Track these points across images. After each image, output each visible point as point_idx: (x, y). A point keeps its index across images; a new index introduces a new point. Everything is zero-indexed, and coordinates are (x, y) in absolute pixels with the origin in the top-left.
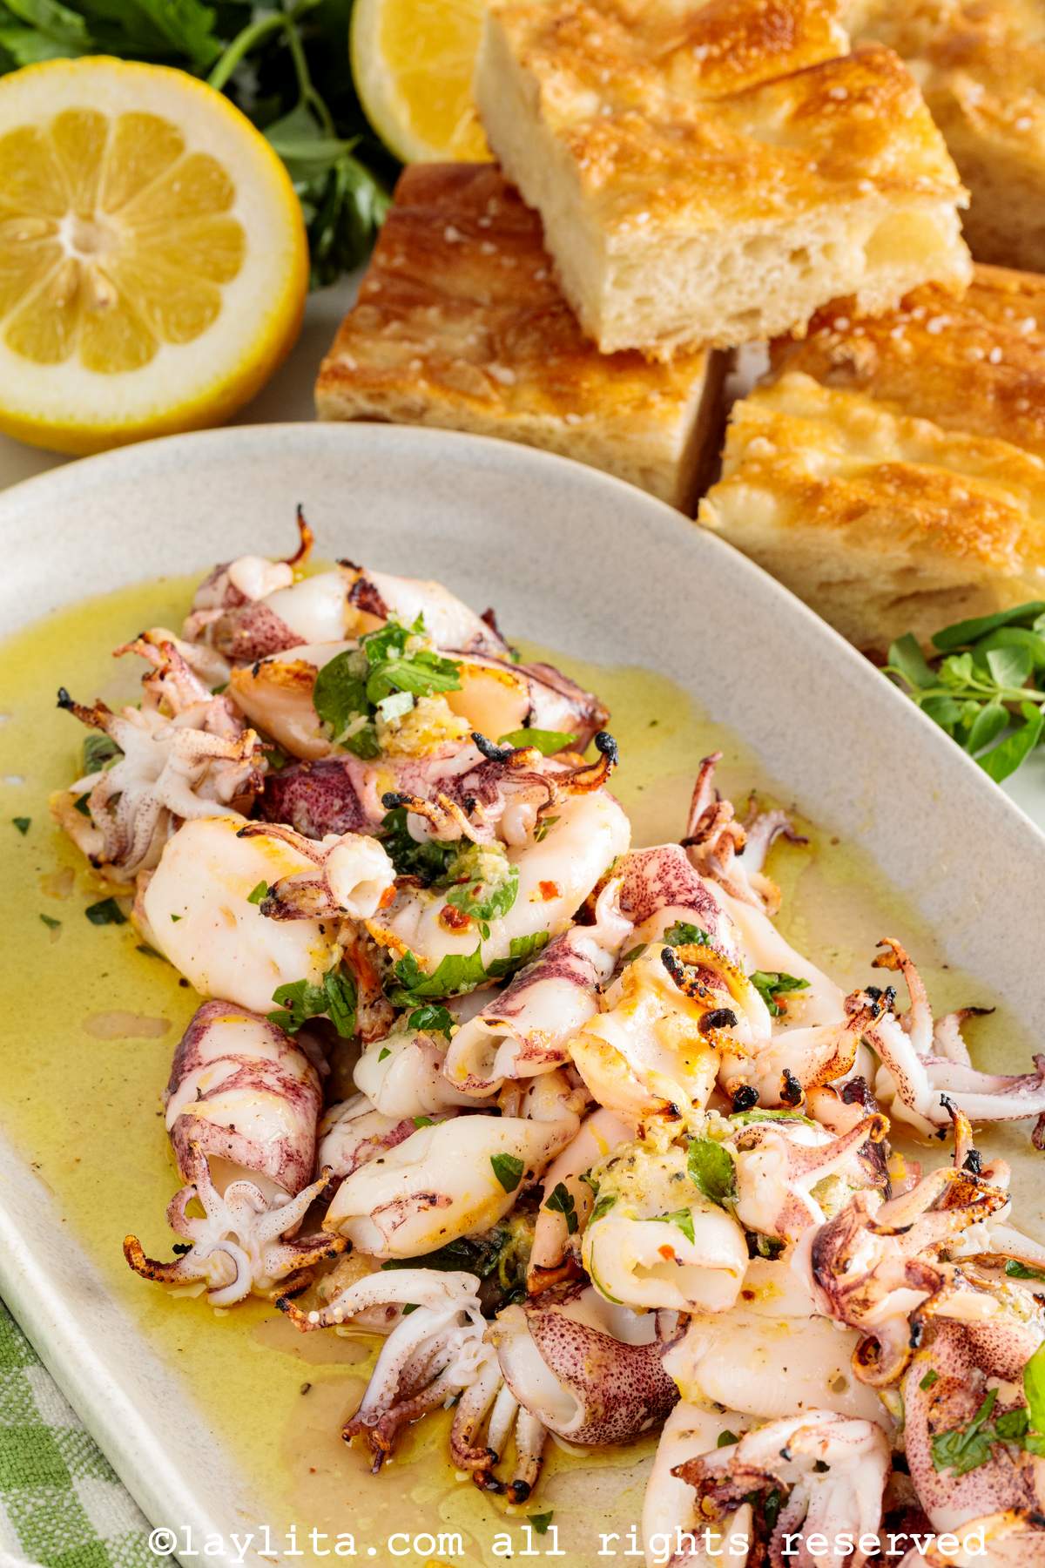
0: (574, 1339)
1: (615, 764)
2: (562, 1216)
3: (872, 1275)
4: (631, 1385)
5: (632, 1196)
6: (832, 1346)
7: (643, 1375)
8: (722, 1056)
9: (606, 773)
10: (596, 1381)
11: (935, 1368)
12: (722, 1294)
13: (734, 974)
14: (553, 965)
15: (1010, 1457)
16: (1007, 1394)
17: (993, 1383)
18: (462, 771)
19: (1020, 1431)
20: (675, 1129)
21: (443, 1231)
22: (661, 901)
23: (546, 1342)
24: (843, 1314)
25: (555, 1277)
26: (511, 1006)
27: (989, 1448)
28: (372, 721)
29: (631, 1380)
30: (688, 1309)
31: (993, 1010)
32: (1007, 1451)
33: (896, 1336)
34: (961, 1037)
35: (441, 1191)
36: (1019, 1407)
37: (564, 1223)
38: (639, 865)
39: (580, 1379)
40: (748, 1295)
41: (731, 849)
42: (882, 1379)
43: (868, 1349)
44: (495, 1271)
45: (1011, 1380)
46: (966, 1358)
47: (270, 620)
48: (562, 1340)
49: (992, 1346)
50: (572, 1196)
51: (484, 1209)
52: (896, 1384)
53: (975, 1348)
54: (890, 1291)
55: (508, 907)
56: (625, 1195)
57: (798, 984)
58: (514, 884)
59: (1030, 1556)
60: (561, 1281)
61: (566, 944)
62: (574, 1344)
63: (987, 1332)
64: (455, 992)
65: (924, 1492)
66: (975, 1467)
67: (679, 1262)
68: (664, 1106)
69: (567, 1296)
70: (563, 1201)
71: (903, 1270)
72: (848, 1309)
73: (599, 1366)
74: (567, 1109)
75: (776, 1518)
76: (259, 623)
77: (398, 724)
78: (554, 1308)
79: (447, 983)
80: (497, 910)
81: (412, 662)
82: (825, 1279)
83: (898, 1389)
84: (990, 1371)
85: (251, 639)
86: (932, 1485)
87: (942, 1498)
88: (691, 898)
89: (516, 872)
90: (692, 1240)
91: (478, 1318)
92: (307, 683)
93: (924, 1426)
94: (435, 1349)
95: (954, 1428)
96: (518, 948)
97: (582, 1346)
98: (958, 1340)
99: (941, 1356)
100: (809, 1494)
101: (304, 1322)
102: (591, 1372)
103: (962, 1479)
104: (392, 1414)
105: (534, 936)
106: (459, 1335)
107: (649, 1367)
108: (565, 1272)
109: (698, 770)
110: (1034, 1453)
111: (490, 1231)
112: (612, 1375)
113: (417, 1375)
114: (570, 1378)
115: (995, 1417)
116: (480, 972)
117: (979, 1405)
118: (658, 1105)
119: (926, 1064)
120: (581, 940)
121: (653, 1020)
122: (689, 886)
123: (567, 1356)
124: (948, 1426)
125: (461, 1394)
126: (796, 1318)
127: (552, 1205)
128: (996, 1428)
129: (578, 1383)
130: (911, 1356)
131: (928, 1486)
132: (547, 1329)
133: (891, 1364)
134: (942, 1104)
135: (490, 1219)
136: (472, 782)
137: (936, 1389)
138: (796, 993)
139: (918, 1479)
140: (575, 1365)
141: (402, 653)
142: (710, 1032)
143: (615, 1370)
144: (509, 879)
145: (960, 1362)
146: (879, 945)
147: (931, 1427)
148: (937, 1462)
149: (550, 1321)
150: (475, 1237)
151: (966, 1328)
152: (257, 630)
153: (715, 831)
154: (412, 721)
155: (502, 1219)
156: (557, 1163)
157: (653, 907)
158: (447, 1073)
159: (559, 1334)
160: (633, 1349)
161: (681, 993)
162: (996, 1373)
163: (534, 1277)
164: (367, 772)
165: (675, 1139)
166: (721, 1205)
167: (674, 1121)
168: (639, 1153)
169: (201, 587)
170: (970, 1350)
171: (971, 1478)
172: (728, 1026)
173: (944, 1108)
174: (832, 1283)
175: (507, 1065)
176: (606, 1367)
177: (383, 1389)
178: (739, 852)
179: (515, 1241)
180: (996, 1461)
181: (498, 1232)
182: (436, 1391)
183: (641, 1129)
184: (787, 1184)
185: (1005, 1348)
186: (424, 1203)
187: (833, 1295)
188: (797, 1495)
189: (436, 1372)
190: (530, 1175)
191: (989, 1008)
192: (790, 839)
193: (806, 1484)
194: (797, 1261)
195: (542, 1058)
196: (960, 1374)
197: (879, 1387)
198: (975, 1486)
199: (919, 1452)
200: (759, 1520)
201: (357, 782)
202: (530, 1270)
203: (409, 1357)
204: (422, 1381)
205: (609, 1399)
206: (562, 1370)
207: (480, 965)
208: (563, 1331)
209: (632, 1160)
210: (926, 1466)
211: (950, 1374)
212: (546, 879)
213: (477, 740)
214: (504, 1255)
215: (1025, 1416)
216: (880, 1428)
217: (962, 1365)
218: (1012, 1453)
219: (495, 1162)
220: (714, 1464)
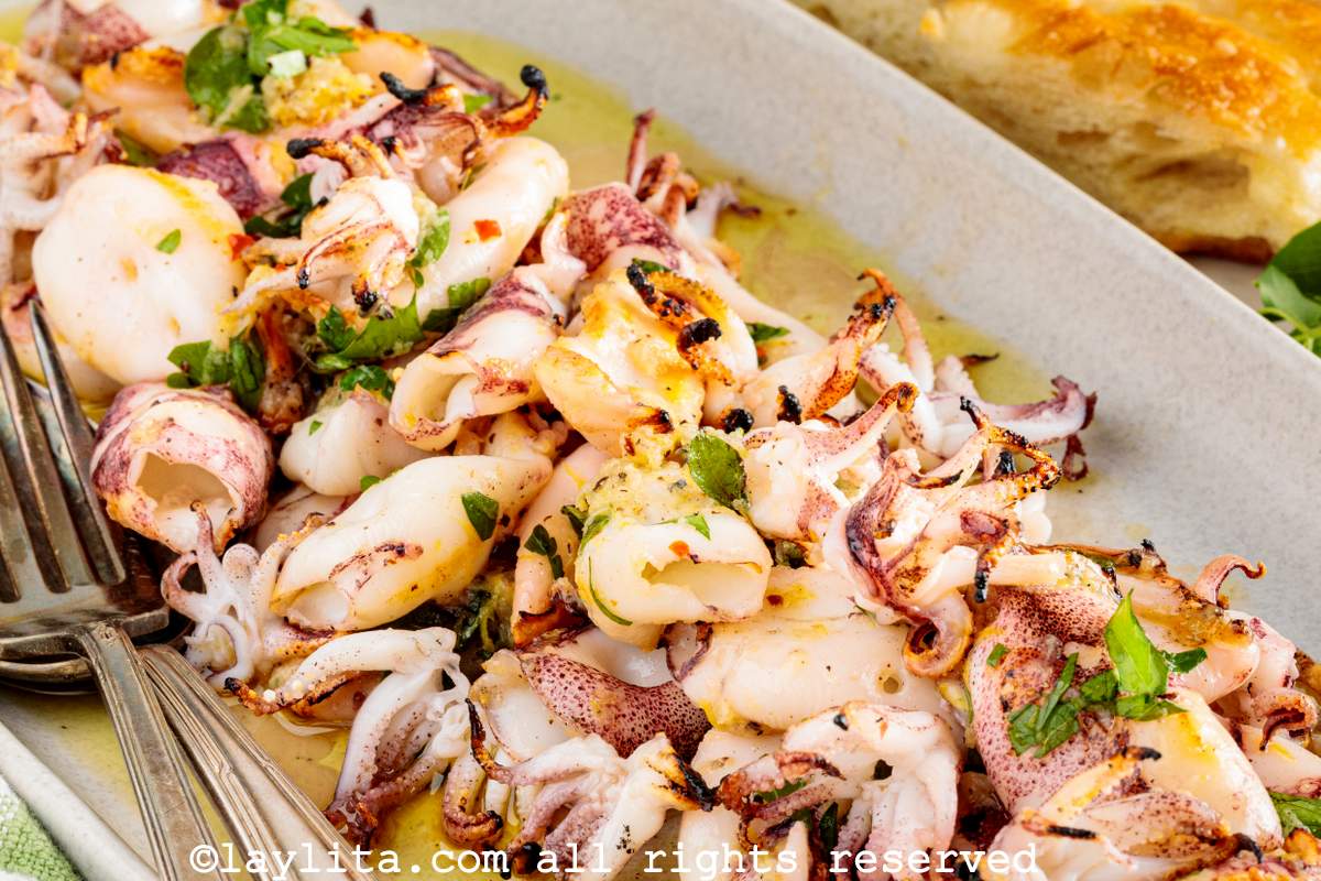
0: (576, 678)
1: (546, 97)
2: (544, 559)
3: (922, 537)
4: (646, 727)
5: (628, 510)
6: (878, 646)
7: (659, 716)
8: (705, 384)
9: (536, 111)
10: (607, 722)
11: (1002, 642)
12: (744, 597)
13: (709, 298)
14: (502, 300)
15: (1100, 725)
16: (1089, 658)
17: (1072, 648)
18: (372, 119)
19: (1109, 694)
20: (667, 441)
21: (414, 588)
22: (612, 243)
23: (544, 684)
24: (890, 594)
25: (544, 624)
26: (460, 342)
27: (1076, 719)
28: (258, 90)
29: (645, 722)
30: (708, 618)
31: (996, 356)
32: (1096, 719)
33: (953, 617)
34: (966, 374)
35: (410, 540)
36: (1105, 669)
37: (547, 567)
38: (583, 208)
39: (588, 721)
40: (774, 600)
41: (682, 205)
42: (941, 667)
43: (922, 633)
44: (477, 632)
45: (1092, 644)
46: (1037, 626)
47: (121, 20)
48: (563, 681)
49: (1064, 611)
50: (553, 539)
51: (458, 560)
52: (957, 674)
53: (1045, 614)
54: (944, 552)
55: (441, 251)
56: (619, 509)
57: (777, 332)
58: (446, 227)
59: (1140, 817)
60: (551, 628)
61: (514, 280)
62: (578, 684)
63: (1057, 598)
64: (390, 352)
65: (1004, 783)
66: (1062, 742)
67: (694, 558)
68: (653, 413)
69: (561, 640)
70: (544, 543)
71: (958, 522)
72: (896, 587)
73: (609, 706)
74: (535, 451)
75: (836, 837)
76: (108, 24)
77: (290, 85)
78: (549, 649)
79: (380, 342)
80: (429, 255)
81: (297, 27)
82: (865, 555)
83: (960, 678)
84: (1066, 637)
85: (100, 44)
86: (1013, 772)
87: (1027, 784)
88: (648, 233)
89: (445, 213)
90: (707, 535)
91: (460, 679)
92: (175, 69)
93: (997, 706)
94: (414, 722)
95: (1033, 702)
96: (457, 296)
97: (586, 685)
98: (1025, 609)
99: (1008, 628)
100: (871, 808)
101: (258, 703)
102: (599, 712)
103: (1048, 759)
104: (374, 793)
105: (474, 282)
106: (439, 700)
107: (664, 707)
108: (554, 618)
109: (631, 129)
110: (1128, 718)
111: (464, 592)
112: (624, 716)
113: (395, 754)
114: (576, 720)
115: (1077, 683)
116: (417, 329)
117: (1058, 674)
118: (645, 413)
119: (931, 400)
120: (528, 275)
121: (625, 344)
122: (643, 222)
123: (570, 697)
124: (1026, 702)
125: (448, 769)
126: (833, 619)
127: (532, 546)
128: (1082, 693)
129: (586, 726)
130: (973, 636)
131: (1009, 774)
132: (544, 671)
133: (950, 647)
134: (962, 408)
135: (462, 577)
136: (385, 130)
137: (1007, 663)
138: (776, 340)
139: (996, 769)
140: (581, 706)
141: (285, 18)
142: (690, 349)
143: (626, 711)
144: (438, 222)
145: (1030, 631)
146: (862, 277)
147: (1006, 706)
148: (1017, 744)
149: (546, 662)
150: (448, 601)
151: (1032, 596)
152: (107, 33)
153: (661, 182)
154: (306, 82)
155: (476, 578)
156: (530, 511)
157: (603, 252)
158: (395, 422)
159: (558, 674)
160: (644, 690)
161: (655, 316)
162: (1073, 638)
163: (519, 626)
164: (257, 148)
165: (668, 453)
166: (732, 508)
167: (665, 432)
168: (630, 468)
169: (34, 14)
170: (1040, 617)
171: (1058, 756)
172: (712, 339)
173: (966, 414)
174: (874, 560)
175: (464, 405)
176: (616, 707)
177: (359, 770)
178: (691, 206)
179: (495, 597)
180: (1085, 734)
181: (473, 591)
182: (420, 770)
183: (629, 443)
184: (808, 473)
185: (1079, 611)
186: (391, 555)
187: (876, 574)
188: (857, 810)
189: (416, 750)
190: (505, 520)
191: (991, 353)
192: (738, 212)
193: (866, 795)
194: (831, 547)
195: (503, 389)
196: (1032, 643)
197: (938, 679)
198: (1063, 764)
199: (993, 741)
200: (816, 841)
201: (247, 158)
202: (515, 618)
203: (386, 730)
204: (401, 761)
205: (623, 743)
206: (567, 713)
207: (416, 320)
208: (563, 671)
209: (623, 476)
210: (1004, 751)
211: (1022, 645)
212: (482, 217)
213: (387, 80)
214: (484, 613)
215: (1113, 678)
216: (944, 721)
217: (1034, 634)
218: (1102, 721)
219: (466, 502)
220: (759, 777)
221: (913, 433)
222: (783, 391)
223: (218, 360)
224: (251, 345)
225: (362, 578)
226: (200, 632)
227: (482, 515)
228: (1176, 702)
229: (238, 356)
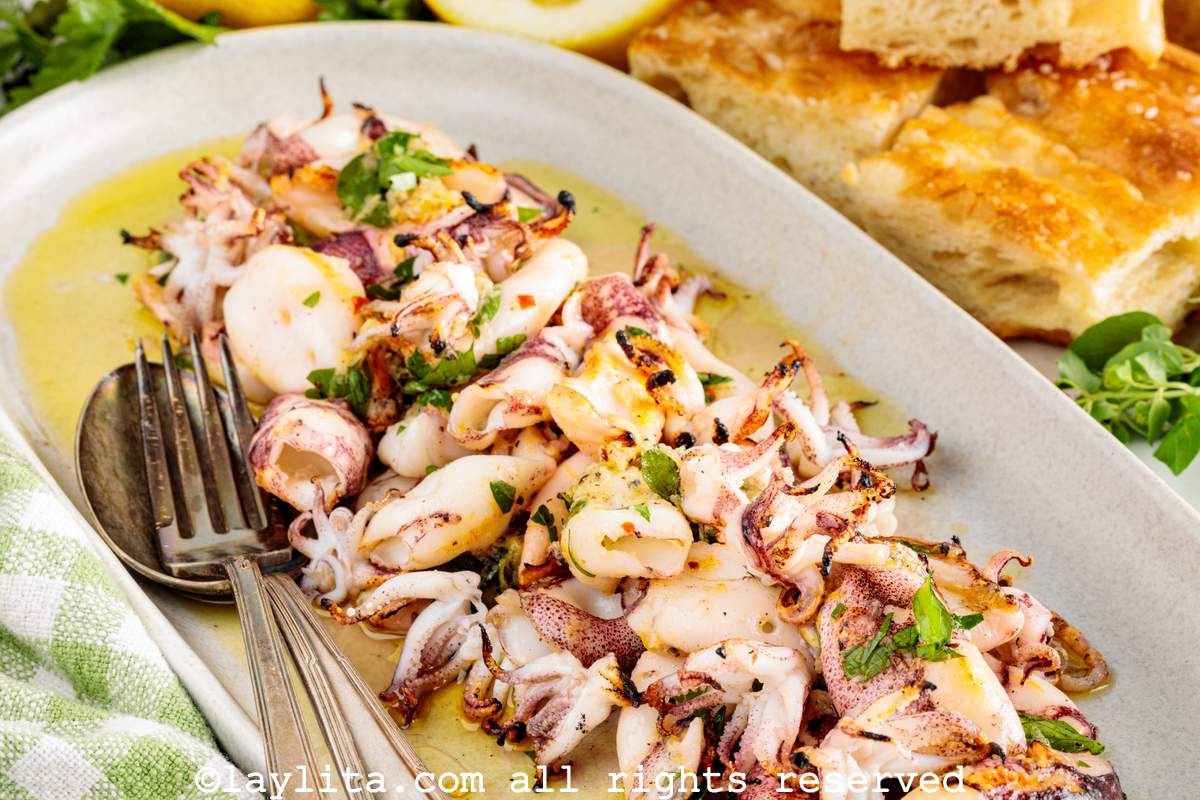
0: (557, 611)
1: (574, 213)
2: (545, 529)
3: (791, 529)
4: (603, 647)
5: (599, 499)
6: (761, 600)
7: (613, 640)
8: (666, 415)
9: (567, 221)
10: (576, 642)
11: (843, 602)
12: (671, 563)
13: (673, 355)
14: (531, 350)
15: (905, 663)
16: (900, 616)
17: (889, 609)
18: (455, 222)
19: (912, 642)
20: (631, 452)
21: (455, 543)
22: (613, 314)
23: (535, 614)
24: (768, 566)
25: (541, 572)
26: (499, 378)
27: (889, 658)
28: (384, 198)
29: (603, 643)
30: (646, 575)
31: (876, 403)
32: (902, 658)
33: (811, 583)
34: (851, 415)
35: (452, 511)
36: (910, 625)
37: (546, 534)
38: (596, 289)
39: (563, 640)
40: (693, 565)
41: (668, 290)
42: (802, 617)
43: (790, 594)
44: (496, 576)
45: (903, 607)
46: (867, 593)
47: (300, 145)
48: (548, 612)
49: (887, 583)
50: (552, 515)
51: (486, 526)
52: (812, 622)
53: (873, 585)
54: (805, 539)
55: (494, 315)
56: (594, 497)
57: (724, 379)
58: (498, 298)
59: (924, 728)
60: (545, 576)
61: (540, 337)
62: (558, 615)
63: (882, 574)
64: (454, 382)
65: (838, 698)
66: (878, 673)
67: (638, 535)
68: (622, 433)
69: (550, 584)
70: (545, 518)
71: (815, 519)
72: (772, 562)
73: (578, 631)
74: (545, 454)
75: (723, 729)
76: (292, 148)
77: (404, 196)
78: (541, 590)
79: (448, 374)
80: (485, 316)
81: (414, 157)
82: (753, 539)
83: (814, 625)
84: (886, 601)
85: (286, 161)
86: (844, 692)
87: (853, 701)
88: (638, 308)
89: (498, 289)
90: (648, 519)
91: (481, 607)
92: (331, 181)
93: (836, 645)
94: (448, 634)
95: (861, 645)
96: (503, 345)
97: (564, 616)
98: (860, 580)
99: (848, 594)
100: (748, 711)
101: (343, 616)
102: (572, 635)
103: (868, 684)
104: (419, 682)
105: (515, 337)
106: (467, 621)
107: (617, 634)
108: (548, 569)
109: (638, 236)
110: (924, 659)
111: (490, 547)
112: (588, 638)
113: (435, 656)
114: (555, 640)
115: (891, 633)
116: (473, 367)
117: (878, 626)
118: (617, 433)
119: (824, 431)
120: (552, 334)
121: (610, 385)
122: (635, 301)
123: (552, 624)
124: (856, 644)
125: (470, 668)
126: (732, 580)
127: (537, 519)
128: (893, 640)
129: (562, 644)
130: (824, 597)
131: (842, 693)
132: (536, 605)
133: (808, 603)
134: (838, 439)
135: (489, 538)
136: (464, 230)
137: (845, 617)
138: (722, 385)
139: (834, 689)
140: (559, 630)
141: (406, 150)
142: (655, 390)
143: (590, 635)
144: (494, 295)
145: (862, 596)
146: (783, 345)
147: (842, 646)
148: (849, 670)
149: (538, 599)
150: (479, 553)
151: (866, 572)
152: (292, 154)
153: (655, 273)
154: (416, 194)
155: (499, 538)
156: (539, 495)
157: (607, 320)
158: (451, 430)
159: (545, 608)
160: (604, 621)
161: (634, 366)
162: (890, 602)
163: (524, 573)
164: (381, 237)
165: (632, 460)
166: (669, 501)
167: (630, 446)
168: (604, 470)
170: (870, 587)
171: (875, 682)
172: (669, 384)
173: (840, 442)
174: (759, 542)
175: (498, 421)
176: (583, 632)
177: (409, 665)
178: (674, 290)
179: (510, 552)
180: (894, 668)
181: (496, 547)
182: (451, 667)
183: (605, 453)
184: (721, 480)
185: (897, 584)
186: (439, 520)
187: (760, 551)
188: (739, 711)
189: (449, 653)
190: (520, 500)
191: (872, 400)
192: (712, 295)
193: (745, 702)
194: (732, 532)
195: (525, 411)
196: (863, 604)
197: (800, 625)
198: (878, 688)
199: (833, 672)
200: (709, 731)
201: (373, 244)
202: (522, 568)
203: (430, 639)
204: (439, 660)
205: (586, 657)
206: (549, 634)
207: (473, 360)
208: (549, 605)
209: (598, 475)
210: (839, 677)
211: (855, 605)
212: (524, 293)
213: (466, 197)
214: (503, 563)
215: (916, 631)
216: (801, 654)
217: (864, 598)
218: (906, 660)
219: (493, 486)
220: (671, 685)
221: (809, 454)
222: (717, 421)
223: (340, 381)
224: (362, 372)
225: (419, 535)
226: (312, 565)
227: (504, 497)
228: (958, 650)
229: (353, 379)
